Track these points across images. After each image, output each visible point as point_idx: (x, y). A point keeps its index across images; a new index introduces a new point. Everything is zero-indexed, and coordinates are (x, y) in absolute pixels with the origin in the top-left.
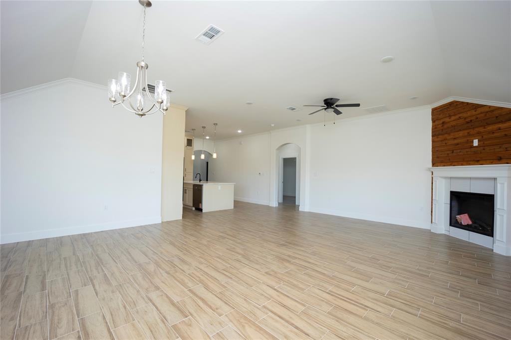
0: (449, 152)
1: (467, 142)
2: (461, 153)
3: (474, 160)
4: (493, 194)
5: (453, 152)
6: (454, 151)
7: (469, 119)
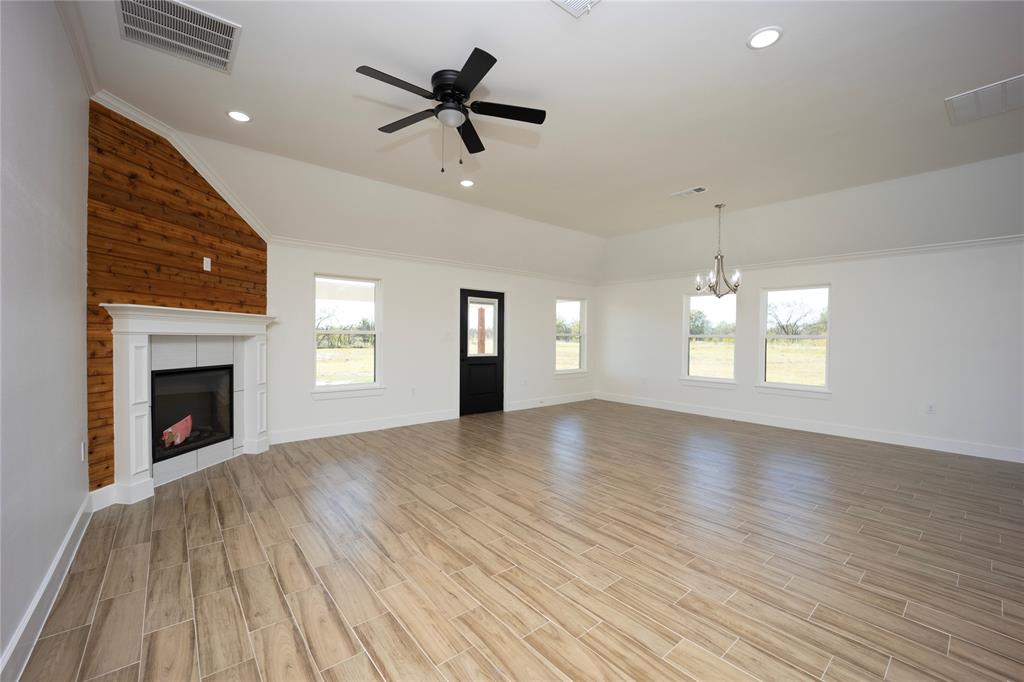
0: (147, 267)
1: (192, 256)
2: (178, 278)
3: (204, 300)
4: (231, 363)
5: (159, 270)
6: (164, 269)
7: (194, 209)
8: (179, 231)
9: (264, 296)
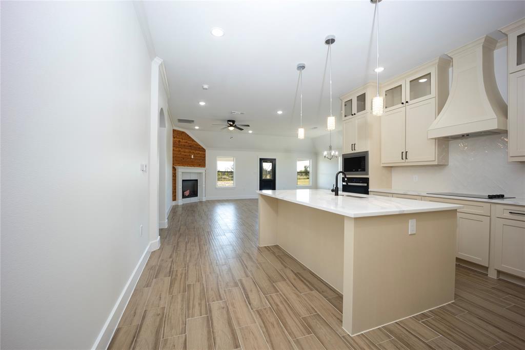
0: (182, 159)
1: (189, 155)
2: (187, 160)
4: (197, 179)
7: (190, 145)
8: (187, 150)
9: (205, 163)
